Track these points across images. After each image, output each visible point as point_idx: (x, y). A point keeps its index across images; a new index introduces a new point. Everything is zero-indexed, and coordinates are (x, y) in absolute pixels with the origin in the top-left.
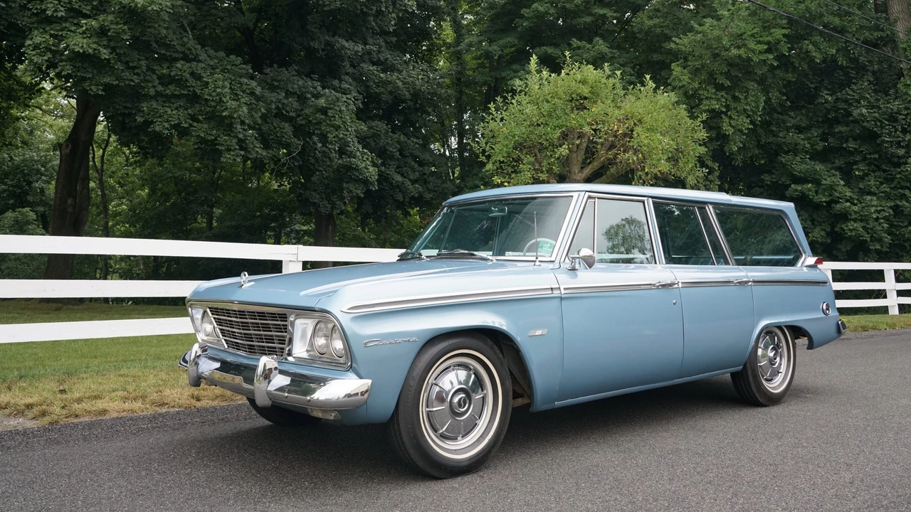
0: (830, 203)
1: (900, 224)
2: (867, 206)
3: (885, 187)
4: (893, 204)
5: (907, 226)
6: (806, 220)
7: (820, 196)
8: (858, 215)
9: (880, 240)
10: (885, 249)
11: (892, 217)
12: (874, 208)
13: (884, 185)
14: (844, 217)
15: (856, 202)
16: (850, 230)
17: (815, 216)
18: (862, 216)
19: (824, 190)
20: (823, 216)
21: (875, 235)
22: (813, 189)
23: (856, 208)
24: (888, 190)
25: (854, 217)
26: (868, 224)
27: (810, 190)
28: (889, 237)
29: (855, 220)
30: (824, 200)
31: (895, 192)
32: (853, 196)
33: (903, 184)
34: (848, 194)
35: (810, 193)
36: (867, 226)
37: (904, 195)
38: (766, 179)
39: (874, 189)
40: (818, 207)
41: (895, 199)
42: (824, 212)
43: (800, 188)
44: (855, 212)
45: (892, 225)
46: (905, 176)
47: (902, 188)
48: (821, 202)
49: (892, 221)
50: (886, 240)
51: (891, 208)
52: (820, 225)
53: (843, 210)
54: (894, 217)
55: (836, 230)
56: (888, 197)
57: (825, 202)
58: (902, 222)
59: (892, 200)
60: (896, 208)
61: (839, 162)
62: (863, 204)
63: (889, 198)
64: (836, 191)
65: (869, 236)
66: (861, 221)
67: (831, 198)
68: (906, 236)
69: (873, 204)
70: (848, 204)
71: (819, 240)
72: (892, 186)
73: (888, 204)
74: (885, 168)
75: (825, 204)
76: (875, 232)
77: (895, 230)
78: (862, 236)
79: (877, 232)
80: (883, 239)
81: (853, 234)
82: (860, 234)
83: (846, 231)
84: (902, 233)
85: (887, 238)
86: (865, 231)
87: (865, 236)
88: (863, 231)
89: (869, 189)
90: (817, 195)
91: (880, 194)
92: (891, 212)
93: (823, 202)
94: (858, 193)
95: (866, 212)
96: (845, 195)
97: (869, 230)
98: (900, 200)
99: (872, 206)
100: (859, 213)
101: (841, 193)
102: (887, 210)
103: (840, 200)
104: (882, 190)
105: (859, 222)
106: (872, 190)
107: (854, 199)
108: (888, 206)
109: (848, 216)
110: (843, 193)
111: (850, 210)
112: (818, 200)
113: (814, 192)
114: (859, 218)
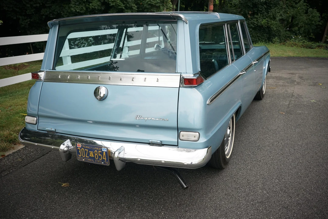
21: (128, 5)
28: (136, 6)
50: (134, 8)
55: (106, 1)
65: (124, 5)
68: (145, 6)
71: (96, 8)
76: (128, 3)
77: (140, 2)
78: (120, 6)
79: (129, 3)
80: (133, 7)
81: (114, 4)
82: (118, 4)
83: (110, 3)
84: (143, 4)
85: (134, 7)
86: (121, 2)
87: (122, 6)
88: (120, 2)
97: (124, 2)
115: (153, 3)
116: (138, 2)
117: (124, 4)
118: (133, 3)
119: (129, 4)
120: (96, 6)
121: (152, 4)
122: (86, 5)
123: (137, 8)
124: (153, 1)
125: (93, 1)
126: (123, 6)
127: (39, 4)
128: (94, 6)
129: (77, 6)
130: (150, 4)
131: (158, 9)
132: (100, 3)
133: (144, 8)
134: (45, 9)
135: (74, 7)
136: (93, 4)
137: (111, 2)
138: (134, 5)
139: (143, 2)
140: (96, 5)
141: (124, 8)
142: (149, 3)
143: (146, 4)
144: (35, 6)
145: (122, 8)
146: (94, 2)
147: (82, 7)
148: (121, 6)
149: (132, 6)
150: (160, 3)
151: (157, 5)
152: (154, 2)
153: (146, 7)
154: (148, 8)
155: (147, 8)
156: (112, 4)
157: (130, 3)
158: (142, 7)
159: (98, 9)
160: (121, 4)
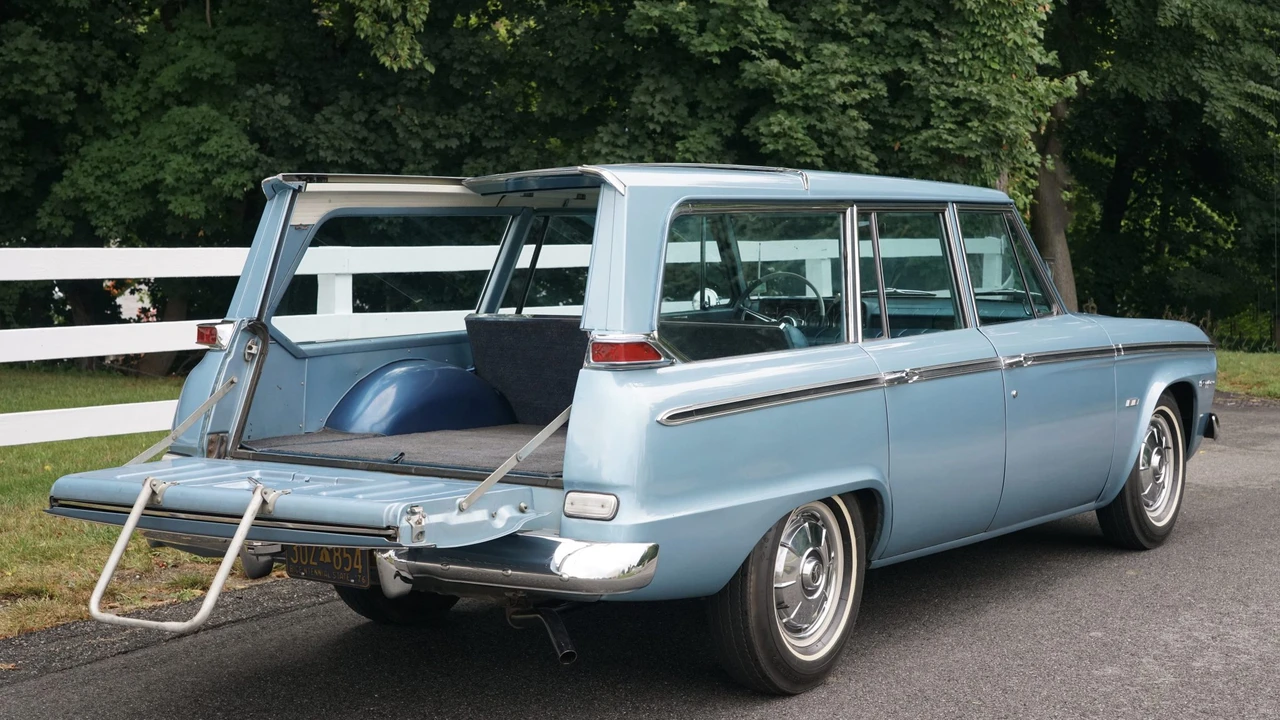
0: (736, 57)
1: (904, 122)
2: (824, 72)
3: (872, 22)
4: (888, 68)
5: (917, 130)
6: (675, 101)
7: (707, 37)
8: (799, 94)
11: (886, 103)
12: (838, 77)
13: (871, 16)
14: (764, 98)
15: (799, 57)
16: (776, 136)
17: (700, 94)
18: (806, 96)
19: (722, 20)
20: (718, 95)
21: (838, 151)
22: (693, 18)
23: (795, 76)
24: (880, 28)
25: (788, 98)
26: (822, 120)
27: (683, 20)
28: (874, 158)
29: (790, 109)
30: (715, 48)
31: (897, 36)
32: (792, 41)
33: (917, 15)
34: (780, 35)
35: (683, 28)
36: (819, 126)
37: (917, 44)
39: (846, 26)
40: (703, 66)
41: (897, 55)
42: (723, 84)
43: (656, 13)
44: (793, 87)
45: (879, 125)
47: (916, 25)
48: (706, 53)
49: (886, 114)
50: (865, 164)
51: (884, 77)
52: (711, 117)
53: (762, 79)
54: (892, 105)
55: (745, 132)
56: (878, 45)
57: (719, 54)
58: (909, 118)
59: (889, 55)
60: (896, 82)
62: (815, 66)
63: (881, 52)
64: (747, 24)
65: (821, 153)
66: (807, 110)
67: (733, 44)
68: (913, 156)
69: (836, 66)
70: (774, 63)
72: (892, 18)
73: (876, 69)
75: (716, 61)
76: (839, 144)
77: (890, 139)
78: (804, 154)
79: (844, 143)
80: (859, 161)
81: (781, 148)
82: (797, 147)
83: (764, 140)
84: (906, 147)
85: (867, 159)
86: (812, 138)
87: (814, 153)
88: (808, 138)
89: (833, 25)
90: (700, 34)
91: (860, 40)
92: (880, 90)
93: (712, 54)
94: (806, 35)
95: (820, 87)
96: (769, 36)
97: (825, 137)
98: (905, 57)
99: (836, 72)
100: (802, 89)
101: (760, 31)
102: (872, 85)
103: (754, 52)
104: (865, 28)
105: (800, 113)
106: (842, 26)
107: (794, 49)
108: (873, 73)
109: (775, 96)
110: (764, 33)
111: (780, 80)
112: (703, 49)
113: (692, 25)
114: (800, 103)
115: (950, 146)
116: (883, 140)
117: (821, 146)
118: (862, 143)
119: (843, 147)
120: (701, 152)
121: (948, 149)
122: (660, 147)
123: (877, 165)
124: (950, 138)
125: (691, 133)
126: (818, 156)
127: (459, 136)
128: (694, 154)
129: (619, 151)
130: (936, 151)
131: (973, 171)
132: (717, 142)
133: (908, 167)
134: (481, 160)
135: (607, 154)
136: (688, 145)
137: (766, 136)
138: (867, 153)
139: (907, 139)
140: (702, 148)
142: (934, 143)
143: (921, 147)
144: (443, 147)
145: (812, 163)
146: (694, 136)
147: (641, 154)
148: (810, 155)
149: (855, 156)
150: (981, 146)
151: (966, 155)
152: (954, 140)
153: (916, 159)
154: (927, 166)
155: (922, 165)
156: (771, 147)
157: (848, 144)
158: (902, 161)
160: (808, 147)
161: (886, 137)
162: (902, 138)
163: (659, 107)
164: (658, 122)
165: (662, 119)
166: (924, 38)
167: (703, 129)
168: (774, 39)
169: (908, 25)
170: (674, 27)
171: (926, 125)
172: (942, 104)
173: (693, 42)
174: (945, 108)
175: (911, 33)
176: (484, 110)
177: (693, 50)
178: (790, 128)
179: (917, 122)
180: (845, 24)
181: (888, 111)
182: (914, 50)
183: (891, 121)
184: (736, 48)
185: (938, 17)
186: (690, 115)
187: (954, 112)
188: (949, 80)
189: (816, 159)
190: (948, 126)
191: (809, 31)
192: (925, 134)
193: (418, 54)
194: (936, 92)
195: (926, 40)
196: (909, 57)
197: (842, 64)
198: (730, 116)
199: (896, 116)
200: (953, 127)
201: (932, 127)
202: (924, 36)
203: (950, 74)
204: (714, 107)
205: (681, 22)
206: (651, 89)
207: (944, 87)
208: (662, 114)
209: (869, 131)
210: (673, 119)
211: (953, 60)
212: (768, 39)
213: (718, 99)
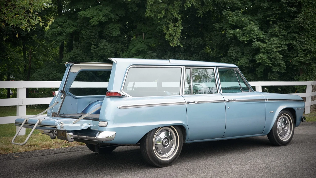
0: (250, 42)
2: (272, 44)
3: (283, 32)
4: (288, 43)
5: (295, 57)
6: (238, 52)
7: (244, 37)
9: (279, 65)
10: (283, 71)
11: (288, 51)
14: (257, 51)
15: (266, 41)
16: (260, 59)
17: (244, 50)
18: (267, 50)
19: (247, 33)
23: (265, 45)
24: (286, 34)
25: (263, 50)
29: (263, 53)
30: (246, 39)
31: (290, 35)
32: (265, 37)
33: (295, 30)
34: (262, 36)
36: (270, 56)
37: (295, 37)
38: (216, 26)
39: (278, 33)
41: (290, 40)
42: (249, 48)
43: (232, 32)
44: (264, 48)
45: (285, 56)
46: (295, 25)
47: (294, 32)
50: (282, 65)
51: (287, 45)
53: (257, 46)
57: (246, 41)
58: (293, 54)
59: (288, 40)
60: (290, 46)
61: (260, 16)
62: (270, 43)
63: (287, 39)
64: (253, 34)
65: (271, 63)
66: (268, 53)
70: (259, 42)
71: (244, 65)
72: (289, 31)
73: (285, 43)
74: (286, 20)
75: (246, 42)
76: (276, 61)
77: (289, 59)
78: (266, 63)
79: (277, 60)
80: (281, 65)
81: (260, 62)
82: (265, 62)
83: (257, 60)
84: (292, 61)
85: (283, 64)
86: (269, 59)
87: (269, 63)
88: (267, 59)
89: (274, 33)
90: (242, 36)
91: (281, 37)
92: (286, 48)
93: (245, 41)
94: (269, 36)
95: (270, 47)
96: (259, 36)
97: (272, 59)
98: (292, 40)
99: (274, 44)
100: (266, 48)
101: (256, 35)
102: (284, 47)
103: (254, 40)
104: (282, 34)
105: (266, 54)
106: (276, 33)
107: (265, 39)
108: (284, 44)
109: (260, 50)
110: (258, 36)
111: (260, 46)
112: (242, 40)
113: (240, 34)
114: (266, 52)
115: (302, 60)
116: (287, 60)
117: (271, 61)
118: (282, 60)
119: (277, 61)
120: (244, 63)
121: (301, 62)
122: (235, 62)
123: (286, 65)
124: (302, 59)
125: (241, 59)
126: (270, 63)
128: (242, 64)
130: (299, 62)
131: (309, 66)
132: (248, 61)
136: (240, 62)
139: (293, 59)
140: (244, 62)
141: (271, 65)
142: (298, 60)
143: (296, 61)
145: (269, 65)
146: (242, 60)
148: (268, 63)
149: (280, 63)
150: (310, 60)
151: (306, 63)
152: (303, 59)
153: (294, 64)
155: (296, 65)
156: (258, 62)
157: (278, 61)
159: (246, 66)
160: (268, 61)
161: (288, 59)
162: (292, 59)
163: (234, 53)
164: (234, 57)
165: (235, 56)
166: (296, 36)
167: (244, 58)
168: (260, 37)
169: (293, 33)
170: (236, 35)
171: (297, 56)
172: (301, 51)
173: (240, 38)
174: (301, 52)
175: (293, 34)
176: (198, 55)
177: (240, 40)
178: (263, 57)
179: (295, 55)
180: (277, 33)
181: (288, 53)
182: (294, 38)
183: (289, 55)
184: (250, 39)
185: (300, 30)
186: (242, 55)
187: (304, 52)
188: (303, 45)
189: (269, 64)
190: (302, 56)
191: (269, 35)
192: (297, 58)
193: (179, 43)
194: (300, 48)
195: (297, 36)
196: (293, 40)
197: (276, 42)
198: (251, 55)
199: (290, 54)
200: (303, 56)
201: (298, 56)
202: (296, 35)
203: (303, 44)
204: (247, 53)
205: (238, 34)
206: (232, 49)
207: (302, 47)
208: (235, 55)
209: (282, 57)
210: (237, 56)
211: (303, 40)
212: (258, 37)
213: (248, 51)
